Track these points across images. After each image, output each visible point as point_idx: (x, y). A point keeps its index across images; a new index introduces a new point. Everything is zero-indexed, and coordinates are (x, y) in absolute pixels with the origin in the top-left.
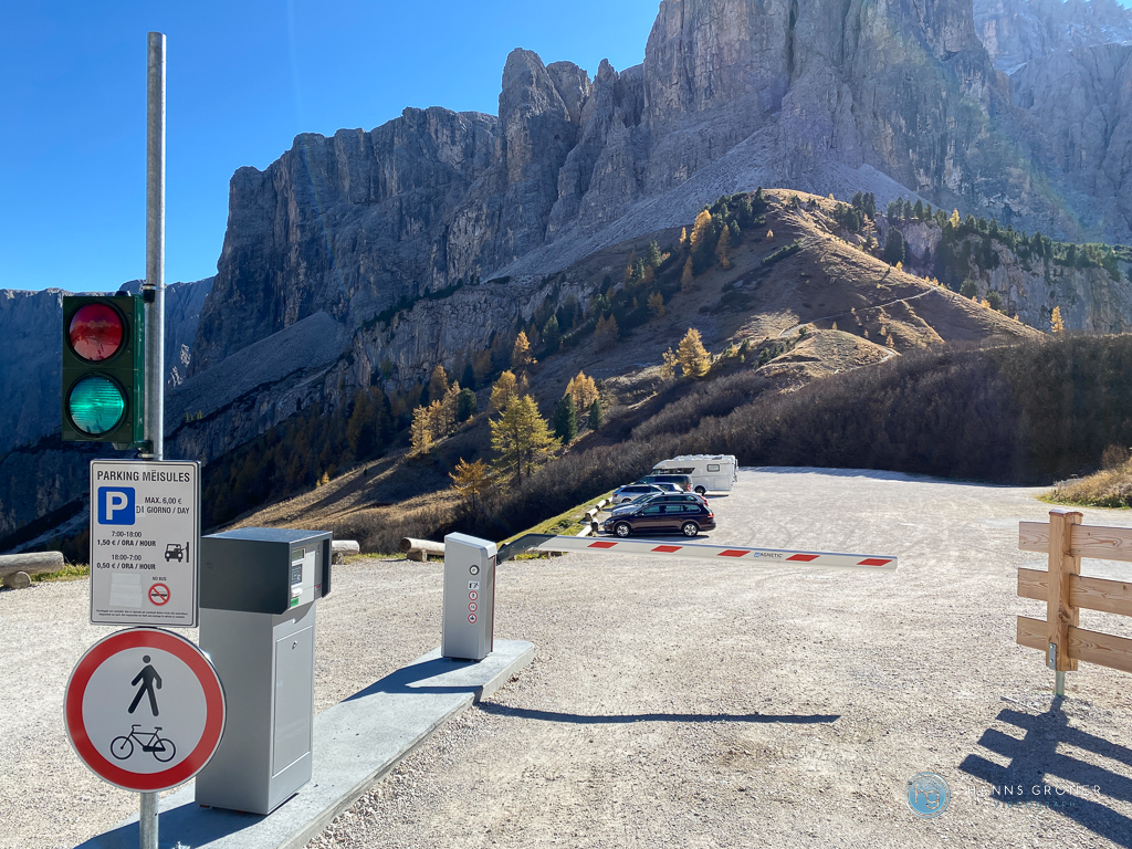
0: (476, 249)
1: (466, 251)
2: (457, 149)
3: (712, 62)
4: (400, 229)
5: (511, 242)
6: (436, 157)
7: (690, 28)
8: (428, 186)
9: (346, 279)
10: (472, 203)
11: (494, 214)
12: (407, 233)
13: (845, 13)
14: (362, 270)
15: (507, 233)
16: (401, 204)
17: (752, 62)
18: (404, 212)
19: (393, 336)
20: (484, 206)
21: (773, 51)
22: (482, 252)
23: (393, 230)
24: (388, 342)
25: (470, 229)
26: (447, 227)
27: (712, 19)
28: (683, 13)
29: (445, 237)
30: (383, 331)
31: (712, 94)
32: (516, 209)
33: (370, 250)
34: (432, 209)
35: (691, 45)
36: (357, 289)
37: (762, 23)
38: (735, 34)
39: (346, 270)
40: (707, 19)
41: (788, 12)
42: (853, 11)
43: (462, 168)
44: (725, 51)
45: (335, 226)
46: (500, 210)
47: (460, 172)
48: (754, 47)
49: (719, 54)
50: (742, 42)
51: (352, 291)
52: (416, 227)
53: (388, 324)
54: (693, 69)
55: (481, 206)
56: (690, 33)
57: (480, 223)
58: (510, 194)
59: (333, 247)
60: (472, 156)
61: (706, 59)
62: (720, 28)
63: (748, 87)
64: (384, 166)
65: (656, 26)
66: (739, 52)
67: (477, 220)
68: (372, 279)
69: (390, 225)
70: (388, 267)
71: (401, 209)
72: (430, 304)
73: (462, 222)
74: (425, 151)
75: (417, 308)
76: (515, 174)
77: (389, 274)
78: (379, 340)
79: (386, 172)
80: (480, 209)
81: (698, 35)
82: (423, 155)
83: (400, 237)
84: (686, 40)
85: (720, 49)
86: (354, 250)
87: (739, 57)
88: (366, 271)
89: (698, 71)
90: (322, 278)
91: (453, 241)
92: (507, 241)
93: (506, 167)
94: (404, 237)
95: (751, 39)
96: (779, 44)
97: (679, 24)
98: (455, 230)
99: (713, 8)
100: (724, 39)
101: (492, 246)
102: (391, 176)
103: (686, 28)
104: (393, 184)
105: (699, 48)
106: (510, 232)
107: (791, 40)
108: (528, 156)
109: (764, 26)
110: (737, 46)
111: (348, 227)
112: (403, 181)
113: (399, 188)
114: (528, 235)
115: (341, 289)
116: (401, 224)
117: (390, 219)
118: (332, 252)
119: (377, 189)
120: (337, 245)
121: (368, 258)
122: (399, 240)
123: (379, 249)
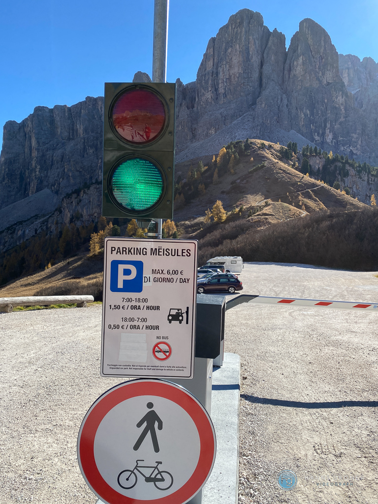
3: (226, 82)
4: (84, 152)
6: (101, 119)
7: (217, 66)
8: (97, 133)
9: (58, 175)
12: (87, 154)
13: (285, 62)
14: (66, 170)
16: (84, 140)
17: (244, 83)
18: (86, 144)
19: (80, 201)
21: (253, 79)
23: (80, 152)
24: (78, 204)
27: (227, 63)
28: (214, 59)
30: (76, 198)
31: (226, 96)
33: (70, 161)
34: (99, 143)
35: (217, 74)
36: (63, 179)
37: (249, 65)
38: (236, 70)
39: (58, 170)
40: (224, 62)
41: (260, 61)
42: (288, 61)
44: (232, 77)
45: (53, 149)
48: (245, 76)
49: (229, 79)
50: (240, 74)
51: (61, 180)
52: (91, 151)
53: (78, 195)
54: (218, 84)
56: (217, 69)
59: (52, 159)
61: (224, 80)
62: (230, 67)
63: (242, 94)
64: (76, 123)
65: (202, 64)
66: (238, 78)
68: (70, 175)
69: (79, 150)
70: (78, 169)
71: (84, 142)
72: (98, 186)
74: (96, 117)
75: (92, 188)
77: (78, 172)
78: (74, 203)
79: (78, 125)
81: (220, 69)
82: (95, 118)
83: (84, 155)
84: (215, 71)
85: (230, 76)
86: (62, 161)
87: (238, 80)
88: (68, 171)
89: (220, 85)
90: (47, 173)
94: (86, 156)
95: (244, 72)
96: (256, 75)
97: (212, 65)
99: (227, 58)
100: (232, 72)
102: (80, 128)
103: (215, 66)
104: (81, 131)
105: (221, 75)
107: (261, 74)
109: (250, 67)
110: (238, 75)
111: (60, 150)
112: (86, 130)
113: (83, 133)
115: (56, 178)
116: (85, 149)
117: (79, 147)
118: (52, 161)
119: (73, 133)
120: (54, 158)
121: (69, 165)
122: (83, 157)
123: (74, 161)
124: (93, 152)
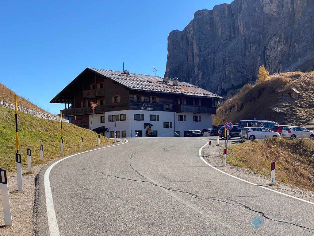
0: (279, 56)
1: (275, 58)
2: (274, 5)
4: (245, 50)
5: (297, 51)
6: (263, 11)
8: (259, 26)
9: (220, 78)
10: (276, 33)
11: (288, 37)
12: (249, 52)
14: (227, 73)
15: (295, 46)
16: (245, 38)
18: (247, 42)
20: (283, 34)
22: (282, 58)
23: (241, 51)
25: (276, 47)
26: (265, 47)
29: (264, 52)
32: (299, 33)
33: (230, 63)
34: (262, 37)
36: (225, 83)
39: (220, 74)
43: (277, 14)
45: (214, 53)
46: (291, 35)
47: (276, 16)
51: (223, 83)
52: (253, 48)
55: (281, 34)
57: (281, 43)
58: (296, 26)
59: (214, 63)
60: (282, 7)
64: (237, 20)
67: (279, 42)
68: (232, 77)
69: (240, 49)
70: (240, 70)
71: (245, 40)
73: (272, 43)
74: (257, 9)
76: (299, 15)
77: (240, 73)
79: (238, 22)
80: (280, 36)
82: (256, 11)
83: (245, 54)
86: (223, 64)
88: (229, 73)
90: (209, 79)
91: (268, 54)
92: (295, 51)
93: (294, 12)
94: (247, 54)
98: (269, 48)
101: (287, 54)
102: (240, 24)
104: (241, 28)
106: (297, 46)
108: (305, 5)
111: (221, 53)
112: (246, 26)
113: (244, 30)
114: (306, 46)
115: (218, 83)
116: (246, 48)
117: (240, 46)
118: (214, 66)
119: (234, 31)
120: (216, 62)
121: (229, 67)
122: (245, 56)
123: (235, 62)
124: (256, 48)
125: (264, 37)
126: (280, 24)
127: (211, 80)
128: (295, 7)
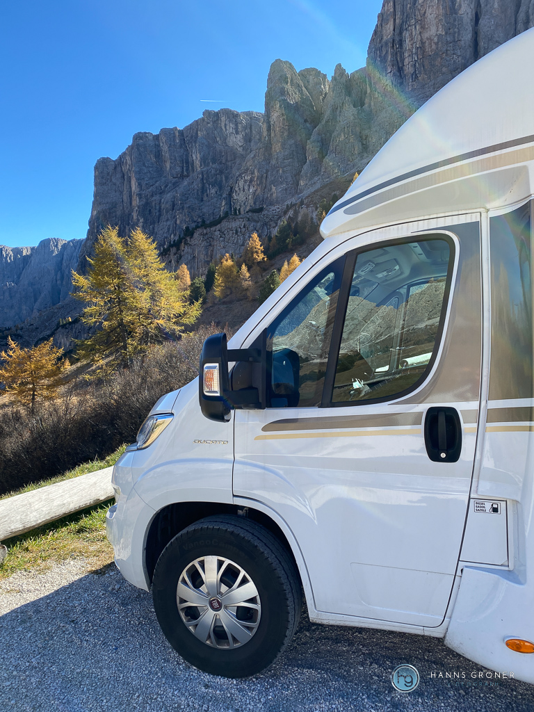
0: (251, 202)
1: (244, 204)
2: (240, 137)
3: (416, 53)
4: (203, 193)
5: (275, 195)
6: (225, 143)
7: (400, 30)
8: (221, 163)
9: (169, 229)
10: (247, 169)
11: (262, 176)
12: (207, 195)
13: (517, 12)
14: (178, 222)
15: (271, 189)
16: (203, 176)
17: (447, 50)
18: (205, 182)
20: (256, 171)
21: (462, 43)
22: (255, 203)
23: (198, 194)
25: (246, 188)
26: (232, 188)
27: (417, 21)
28: (395, 20)
29: (230, 195)
31: (416, 77)
32: (278, 171)
33: (183, 208)
34: (224, 178)
35: (401, 43)
37: (455, 20)
38: (434, 30)
39: (168, 223)
40: (413, 21)
41: (474, 12)
42: (523, 9)
43: (243, 149)
44: (427, 44)
45: (161, 193)
46: (267, 173)
47: (242, 152)
48: (449, 39)
49: (422, 47)
50: (439, 36)
52: (213, 191)
54: (403, 61)
55: (254, 171)
56: (401, 33)
57: (253, 183)
58: (273, 162)
59: (160, 208)
60: (250, 141)
61: (412, 52)
62: (423, 27)
63: (444, 69)
64: (192, 152)
65: (375, 32)
66: (437, 44)
67: (251, 181)
69: (196, 191)
70: (195, 219)
71: (202, 179)
73: (241, 183)
74: (218, 139)
76: (277, 148)
79: (193, 155)
80: (253, 173)
81: (406, 34)
82: (217, 142)
83: (202, 198)
84: (397, 39)
85: (423, 43)
86: (173, 209)
87: (437, 48)
88: (181, 222)
89: (406, 61)
90: (153, 228)
91: (235, 197)
92: (272, 194)
93: (270, 142)
94: (205, 198)
95: (446, 33)
96: (467, 37)
97: (392, 28)
98: (237, 189)
99: (417, 13)
100: (426, 35)
101: (261, 199)
102: (196, 158)
103: (397, 31)
104: (197, 163)
105: (407, 44)
106: (274, 188)
107: (476, 34)
108: (286, 134)
109: (456, 23)
110: (436, 40)
111: (169, 194)
112: (204, 161)
113: (201, 165)
114: (286, 189)
115: (165, 235)
116: (203, 190)
117: (196, 186)
118: (160, 211)
119: (188, 167)
120: (163, 206)
121: (182, 213)
122: (202, 201)
123: (189, 207)
124: (216, 192)
125: (227, 178)
126: (252, 156)
127: (156, 231)
128: (272, 135)
